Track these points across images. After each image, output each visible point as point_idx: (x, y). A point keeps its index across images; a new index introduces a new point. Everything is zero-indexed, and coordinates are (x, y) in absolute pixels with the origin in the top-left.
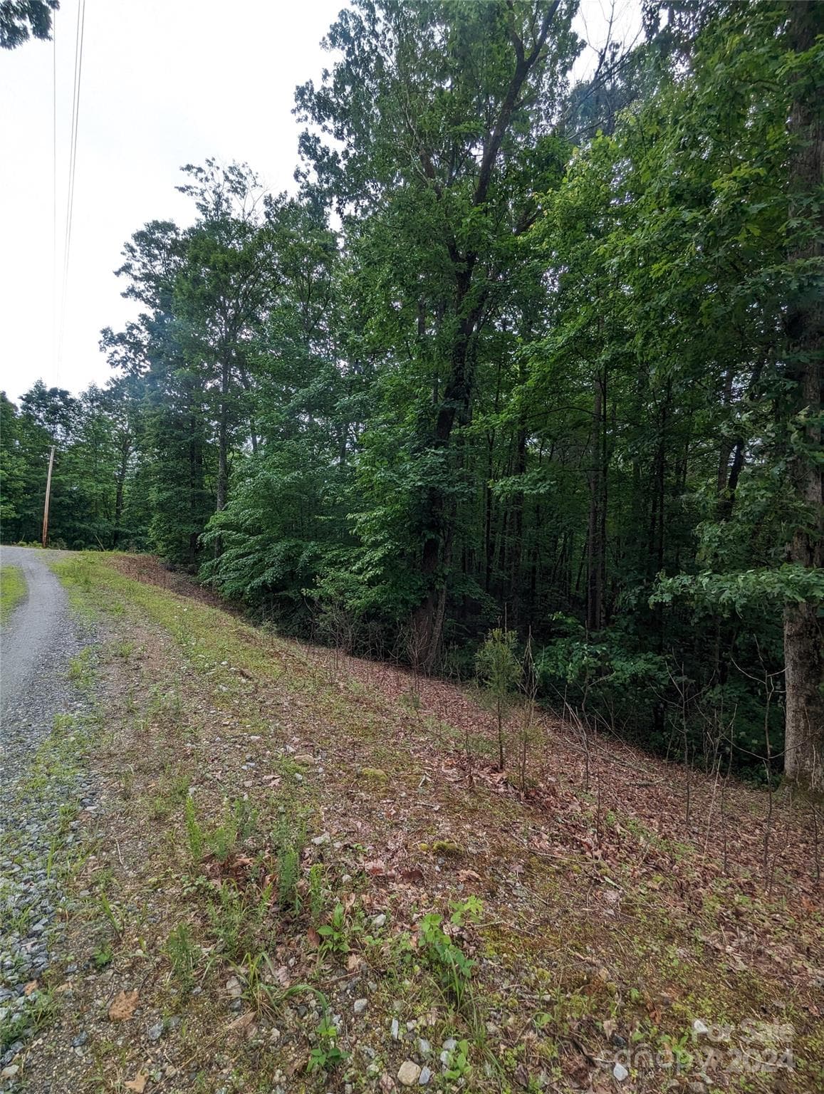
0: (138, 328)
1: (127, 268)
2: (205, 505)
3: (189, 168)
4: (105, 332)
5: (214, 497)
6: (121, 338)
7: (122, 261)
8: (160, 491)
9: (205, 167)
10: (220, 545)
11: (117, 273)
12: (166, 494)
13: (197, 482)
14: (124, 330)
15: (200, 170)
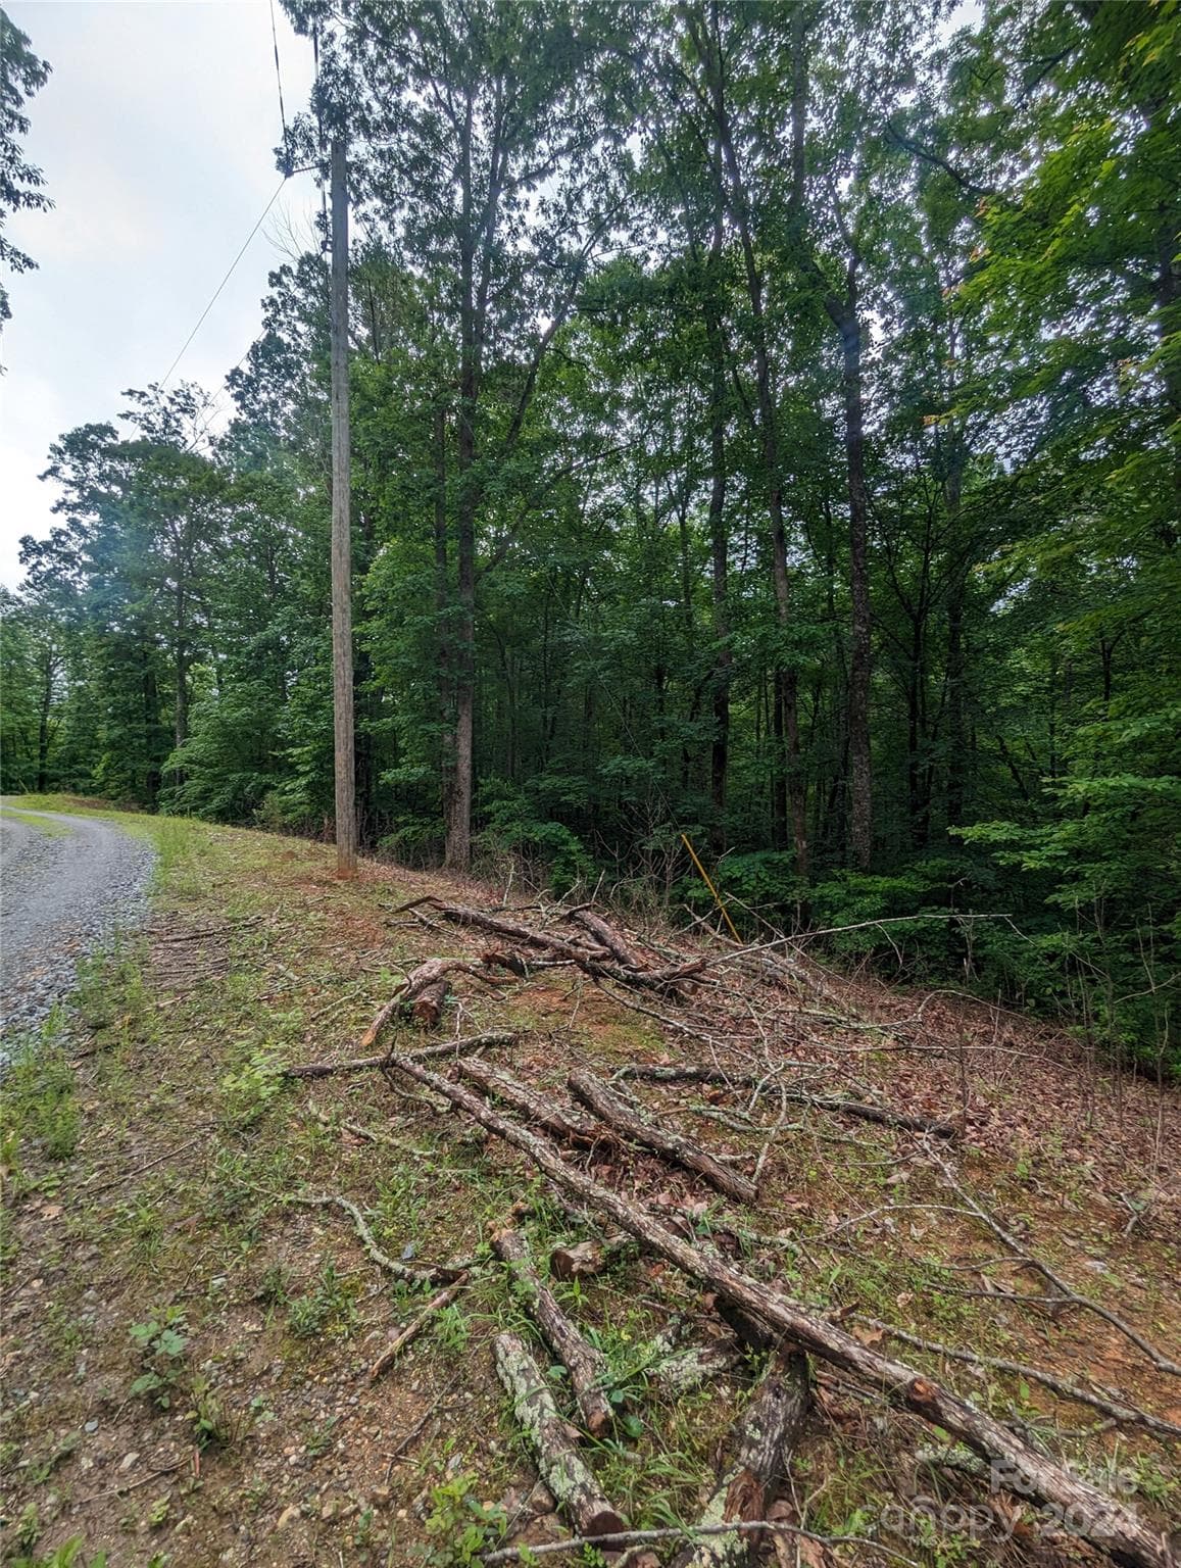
0: (67, 535)
1: (53, 471)
2: (162, 741)
3: (131, 393)
4: (24, 541)
5: (172, 733)
6: (47, 546)
7: (49, 464)
8: (110, 728)
9: (149, 392)
10: (182, 777)
11: (42, 478)
12: (117, 732)
13: (153, 716)
14: (48, 538)
15: (143, 394)
